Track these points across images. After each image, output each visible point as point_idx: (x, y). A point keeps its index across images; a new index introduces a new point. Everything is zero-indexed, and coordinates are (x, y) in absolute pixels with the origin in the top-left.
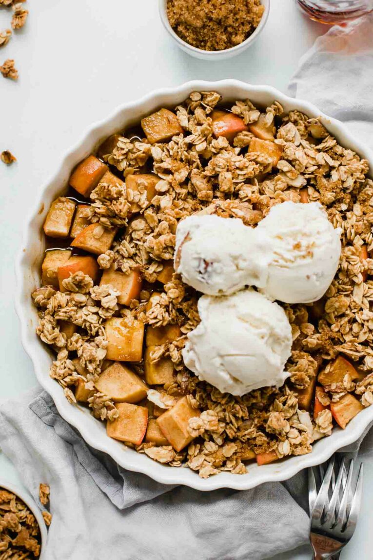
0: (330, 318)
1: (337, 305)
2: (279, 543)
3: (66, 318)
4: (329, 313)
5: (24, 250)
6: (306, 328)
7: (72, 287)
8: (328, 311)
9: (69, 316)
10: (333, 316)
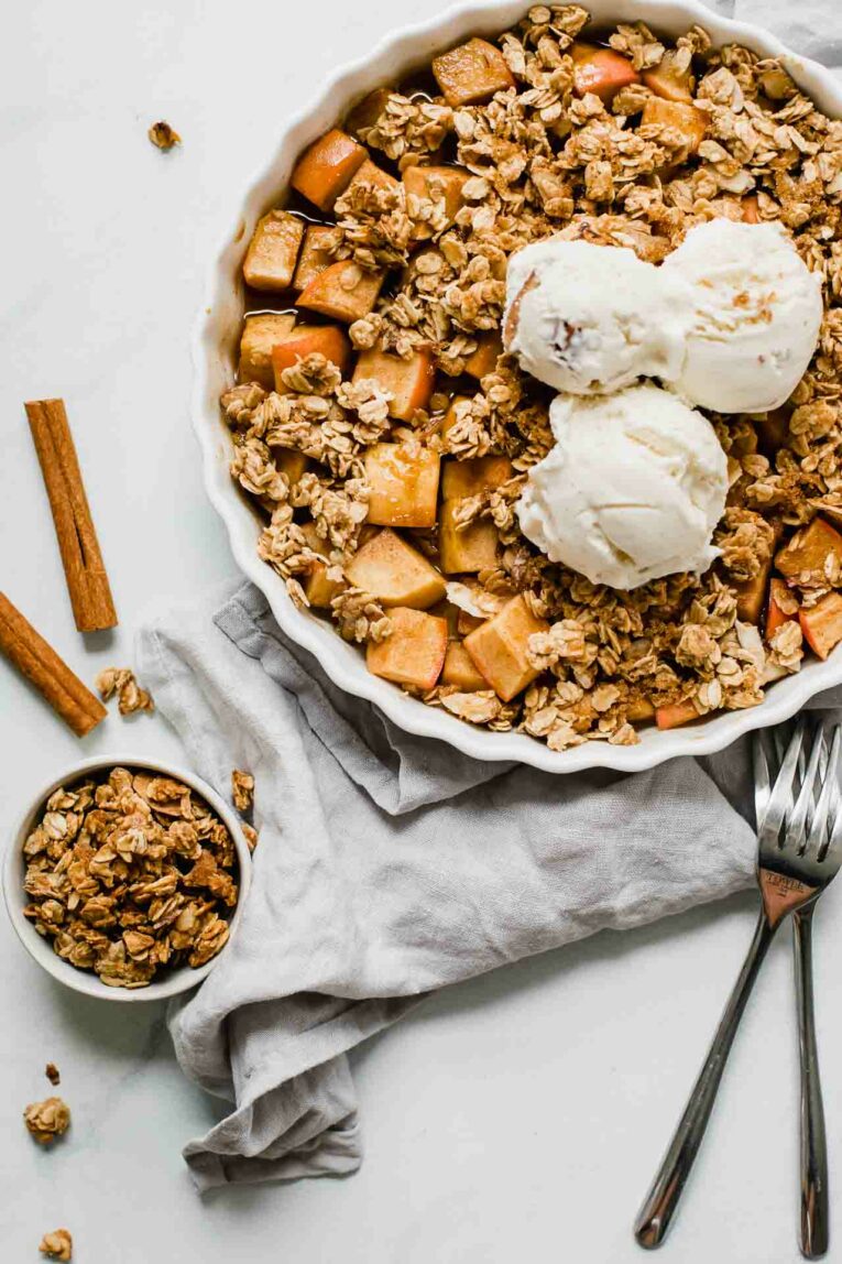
0: (799, 445)
1: (813, 419)
2: (699, 883)
3: (290, 443)
4: (796, 436)
5: (209, 312)
6: (753, 464)
7: (301, 384)
8: (796, 431)
9: (295, 439)
10: (805, 441)
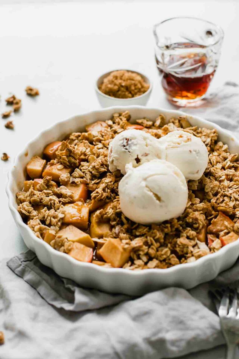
0: (209, 196)
1: (212, 186)
3: (39, 200)
4: (207, 193)
5: (15, 167)
6: (195, 200)
7: (43, 187)
8: (207, 191)
9: (40, 198)
10: (211, 194)
